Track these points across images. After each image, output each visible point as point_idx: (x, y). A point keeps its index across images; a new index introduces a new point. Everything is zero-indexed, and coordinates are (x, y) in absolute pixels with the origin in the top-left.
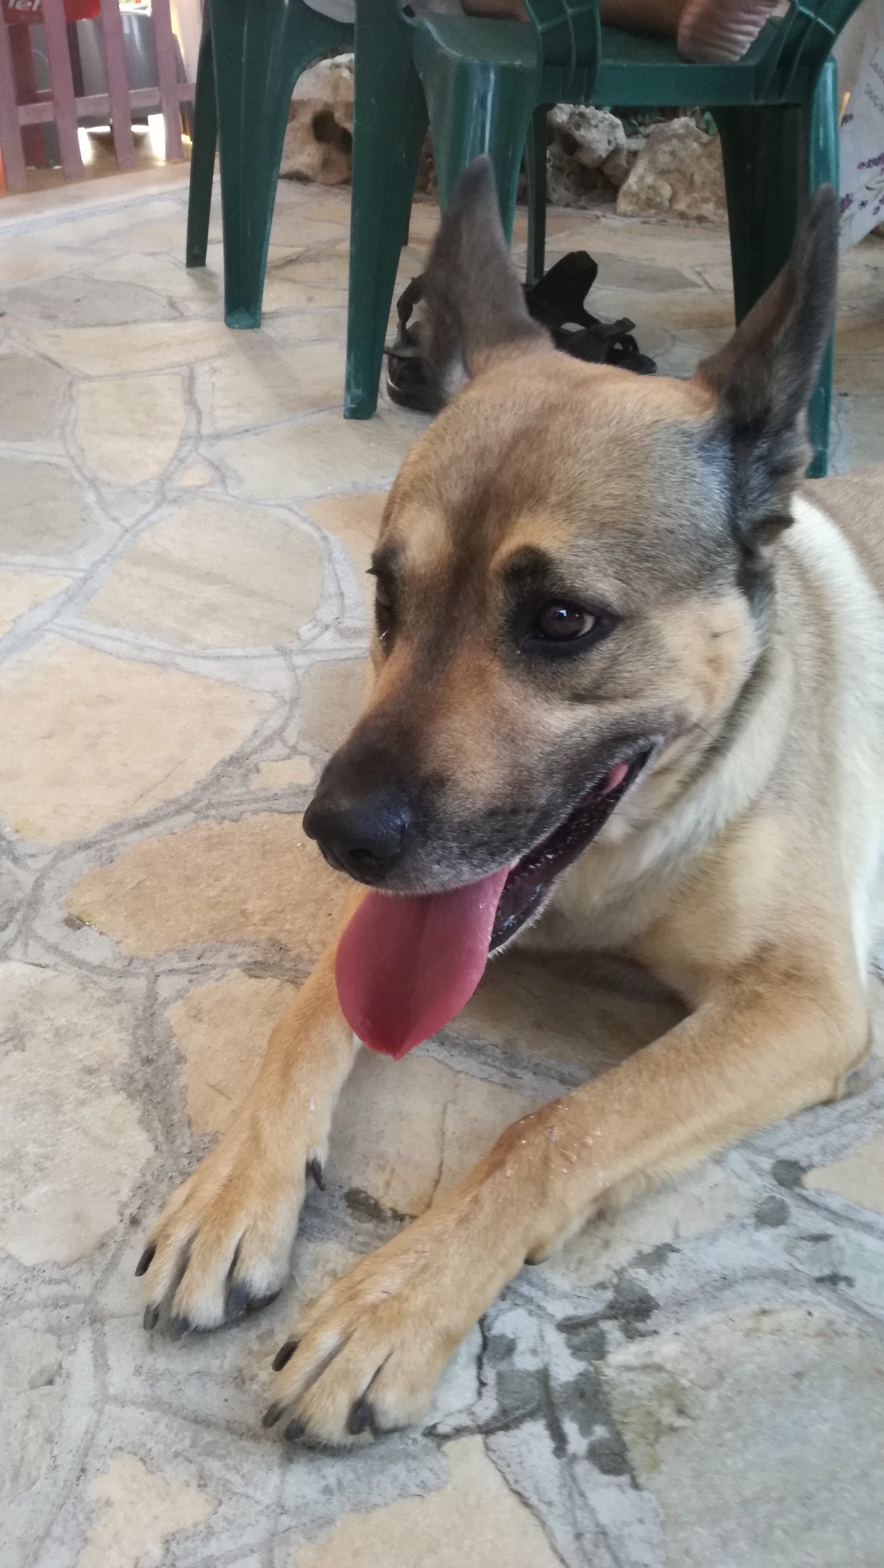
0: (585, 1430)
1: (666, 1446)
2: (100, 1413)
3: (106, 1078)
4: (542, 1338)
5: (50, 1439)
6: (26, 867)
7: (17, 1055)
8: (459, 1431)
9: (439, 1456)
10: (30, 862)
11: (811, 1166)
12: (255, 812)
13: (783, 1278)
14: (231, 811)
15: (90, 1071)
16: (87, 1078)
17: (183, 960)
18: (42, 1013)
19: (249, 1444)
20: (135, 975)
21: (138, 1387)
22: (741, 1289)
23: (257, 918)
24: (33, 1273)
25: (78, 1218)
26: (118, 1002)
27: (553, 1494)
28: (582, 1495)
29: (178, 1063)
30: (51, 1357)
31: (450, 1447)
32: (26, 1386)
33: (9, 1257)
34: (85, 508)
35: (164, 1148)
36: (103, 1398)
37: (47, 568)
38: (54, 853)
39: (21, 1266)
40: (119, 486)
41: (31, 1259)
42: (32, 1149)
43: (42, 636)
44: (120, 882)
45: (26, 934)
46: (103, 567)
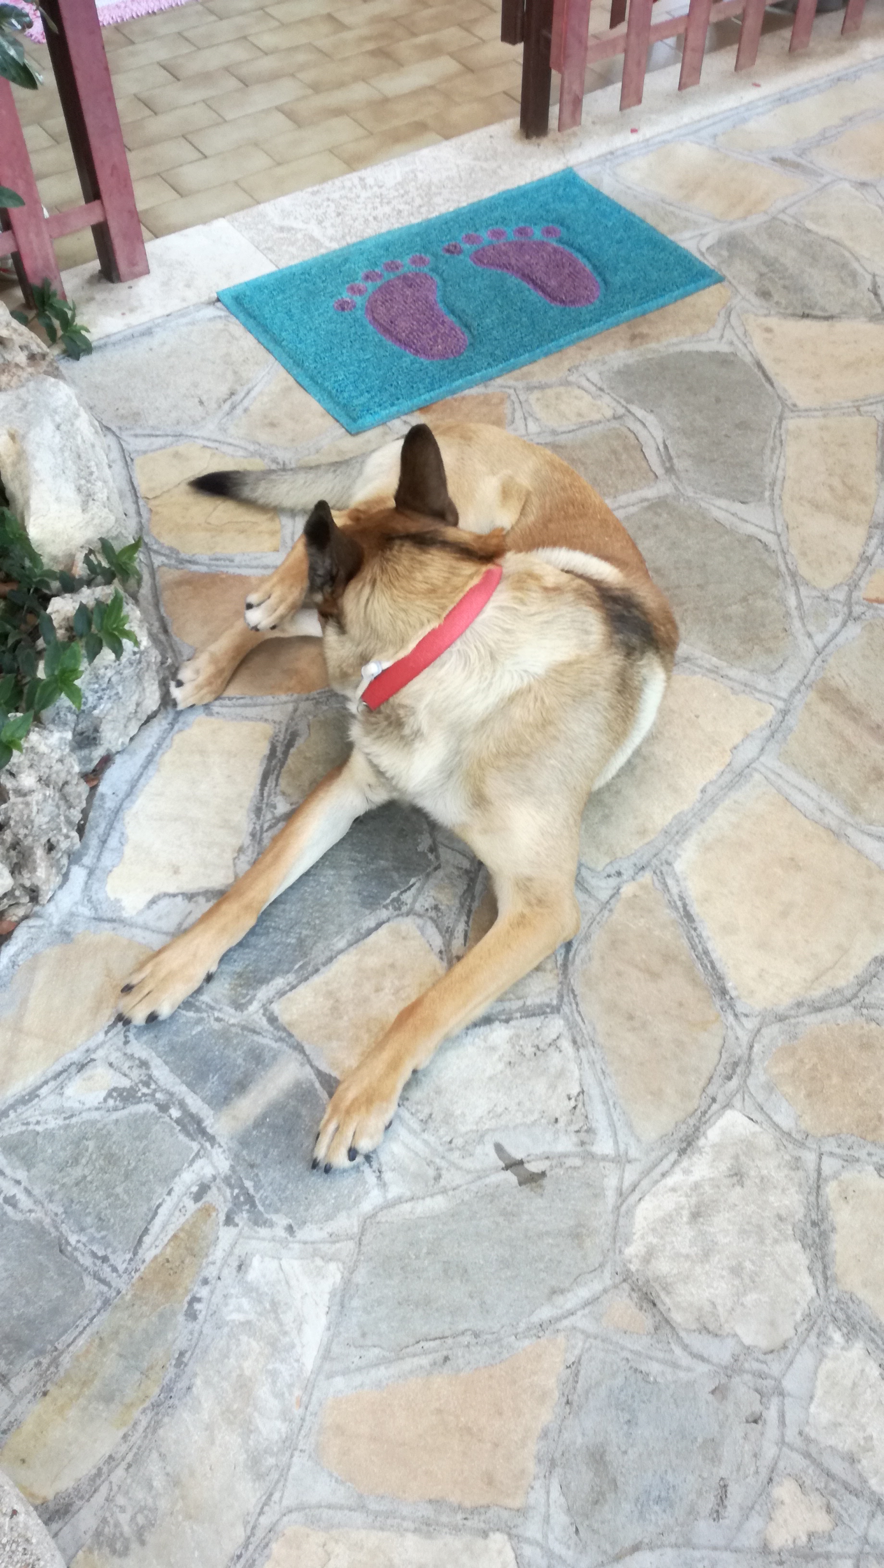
2: (780, 1449)
3: (790, 1228)
5: (755, 1455)
6: (742, 1025)
7: (738, 1189)
10: (744, 1020)
14: (877, 1013)
15: (780, 1218)
16: (779, 1223)
17: (839, 1146)
18: (753, 1160)
20: (809, 1149)
24: (748, 1349)
25: (772, 1324)
26: (798, 1169)
29: (832, 1231)
30: (757, 1408)
32: (744, 1419)
33: (735, 1335)
34: (787, 614)
35: (822, 1292)
36: (782, 1442)
37: (755, 689)
38: (759, 1018)
39: (742, 1343)
40: (815, 588)
41: (748, 1341)
42: (748, 1265)
43: (751, 775)
44: (801, 1061)
45: (743, 1088)
46: (799, 697)
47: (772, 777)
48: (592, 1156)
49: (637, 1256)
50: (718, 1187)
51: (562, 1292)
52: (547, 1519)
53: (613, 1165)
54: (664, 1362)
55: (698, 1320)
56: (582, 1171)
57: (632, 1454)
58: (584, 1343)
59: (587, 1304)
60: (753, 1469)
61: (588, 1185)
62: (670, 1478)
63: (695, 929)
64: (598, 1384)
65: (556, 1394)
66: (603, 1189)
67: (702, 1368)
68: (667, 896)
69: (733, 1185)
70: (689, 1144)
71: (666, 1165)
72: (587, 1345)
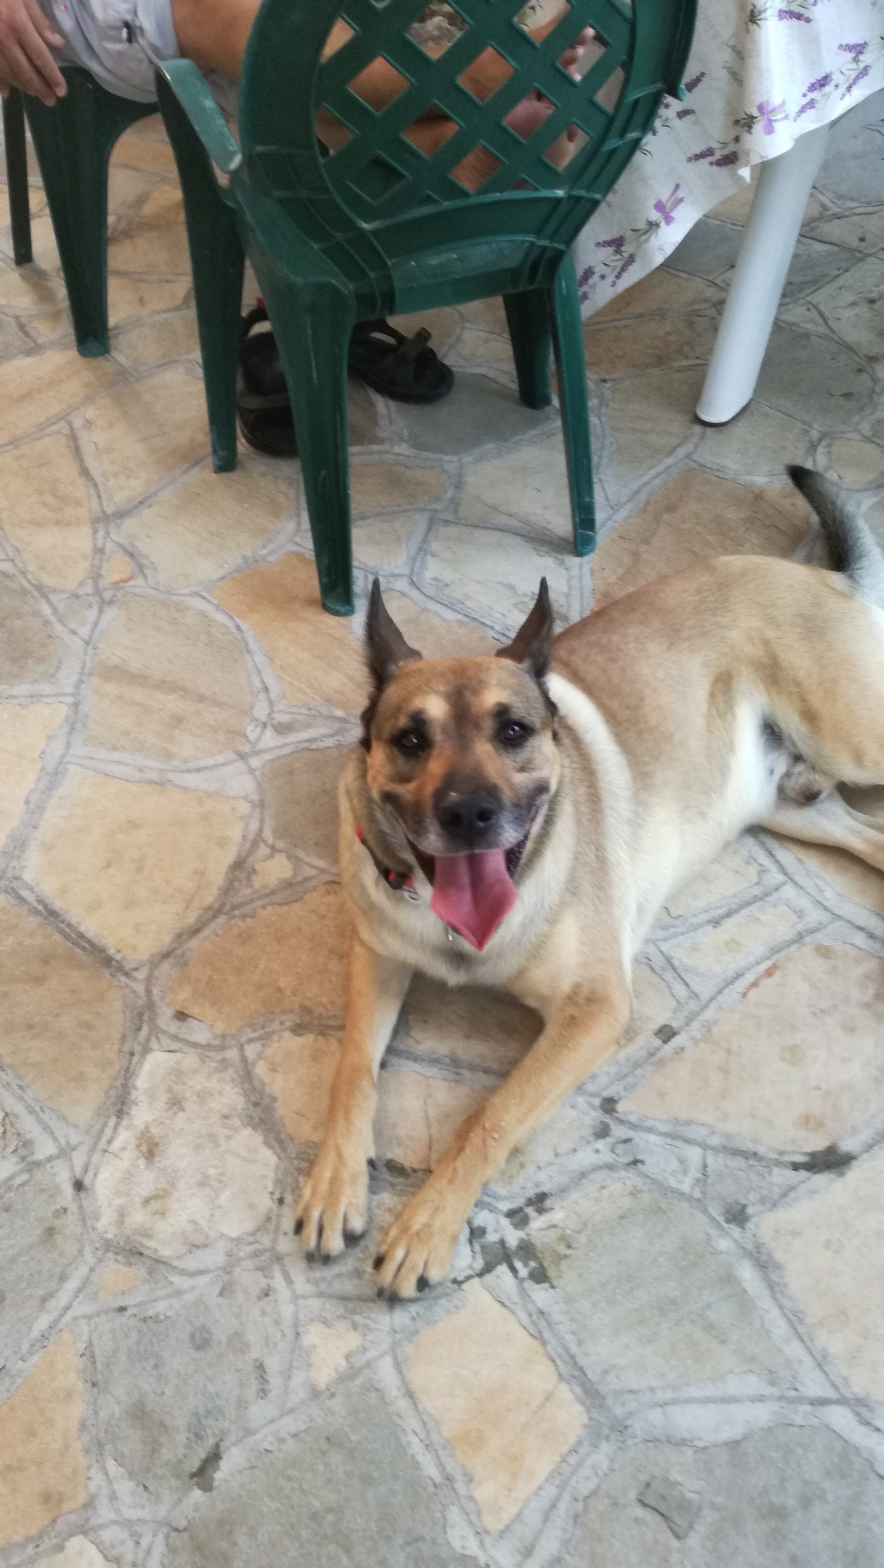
0: (526, 1265)
1: (564, 1265)
2: (296, 1305)
3: (236, 1120)
4: (498, 1223)
5: (277, 1323)
6: (134, 979)
7: (181, 1114)
8: (468, 1278)
9: (461, 1292)
10: (136, 974)
11: (620, 1099)
12: (264, 907)
13: (610, 1167)
14: (247, 909)
15: (226, 1117)
16: (226, 1121)
17: (254, 1031)
18: (184, 1083)
19: (370, 1305)
20: (230, 1047)
21: (310, 1289)
22: (592, 1176)
23: (288, 992)
24: (237, 1241)
25: (251, 1206)
26: (226, 1068)
27: (516, 1298)
28: (529, 1296)
29: (273, 1102)
30: (263, 1283)
31: (465, 1286)
32: (256, 1299)
33: (223, 1235)
34: (47, 623)
35: (282, 1156)
36: (296, 1298)
37: (43, 696)
38: (148, 965)
39: (232, 1239)
40: (63, 591)
41: (234, 1234)
42: (212, 1172)
43: (66, 769)
44: (198, 980)
45: (155, 1030)
46: (83, 686)
47: (87, 762)
48: (38, 1164)
49: (110, 1224)
50: (162, 1123)
51: (51, 1295)
52: (113, 1497)
53: (59, 1161)
54: (169, 1296)
55: (184, 1243)
56: (32, 1182)
57: (168, 1391)
58: (89, 1324)
59: (79, 1290)
60: (279, 1334)
61: (42, 1191)
62: (211, 1389)
63: (63, 922)
64: (116, 1351)
65: (80, 1385)
66: (57, 1186)
67: (204, 1280)
68: (25, 907)
69: (175, 1114)
70: (123, 1103)
71: (108, 1132)
72: (93, 1326)
